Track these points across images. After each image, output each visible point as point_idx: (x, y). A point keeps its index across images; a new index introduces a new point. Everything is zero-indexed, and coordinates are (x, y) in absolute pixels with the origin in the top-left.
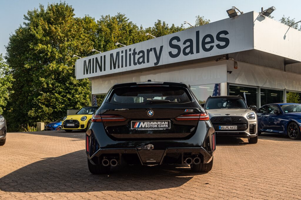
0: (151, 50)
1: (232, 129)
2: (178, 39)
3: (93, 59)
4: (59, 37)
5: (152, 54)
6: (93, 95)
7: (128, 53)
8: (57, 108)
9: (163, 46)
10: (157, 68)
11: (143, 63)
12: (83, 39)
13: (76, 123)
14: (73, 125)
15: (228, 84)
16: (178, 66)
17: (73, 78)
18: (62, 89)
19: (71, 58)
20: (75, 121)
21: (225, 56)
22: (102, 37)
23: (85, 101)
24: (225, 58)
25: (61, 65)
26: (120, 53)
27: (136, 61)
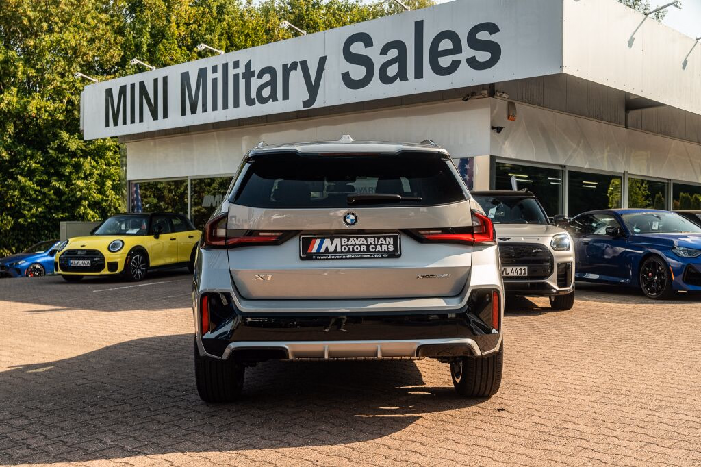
0: (294, 66)
1: (515, 275)
2: (367, 40)
3: (133, 86)
4: (25, 21)
5: (296, 77)
6: (129, 181)
7: (232, 72)
8: (24, 216)
9: (326, 57)
10: (308, 115)
11: (273, 101)
12: (94, 28)
13: (95, 259)
14: (87, 263)
15: (492, 158)
16: (364, 110)
17: (68, 135)
18: (35, 163)
19: (60, 79)
20: (92, 254)
21: (488, 87)
22: (144, 23)
23: (100, 197)
24: (486, 92)
25: (34, 98)
26: (209, 71)
27: (253, 95)
